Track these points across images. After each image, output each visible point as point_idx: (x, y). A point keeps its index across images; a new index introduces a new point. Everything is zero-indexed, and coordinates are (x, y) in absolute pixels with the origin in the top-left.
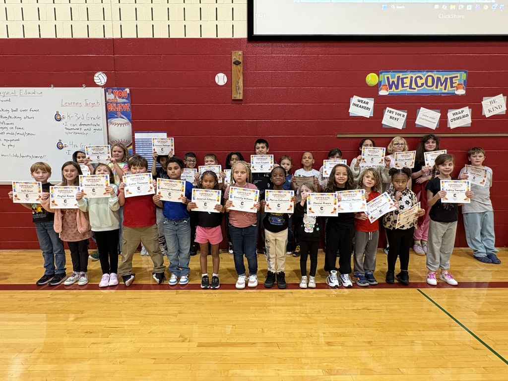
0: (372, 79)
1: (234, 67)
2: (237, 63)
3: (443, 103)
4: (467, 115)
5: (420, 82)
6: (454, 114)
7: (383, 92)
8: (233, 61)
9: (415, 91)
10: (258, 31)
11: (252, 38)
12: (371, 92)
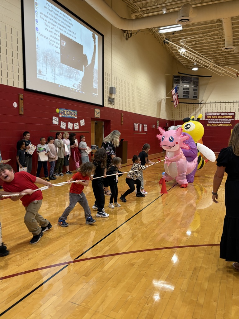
0: (57, 110)
1: (20, 101)
2: (22, 99)
3: (73, 121)
4: (77, 126)
5: (68, 113)
6: (75, 125)
7: (60, 116)
8: (20, 98)
9: (67, 116)
10: (28, 87)
11: (25, 89)
12: (57, 115)
